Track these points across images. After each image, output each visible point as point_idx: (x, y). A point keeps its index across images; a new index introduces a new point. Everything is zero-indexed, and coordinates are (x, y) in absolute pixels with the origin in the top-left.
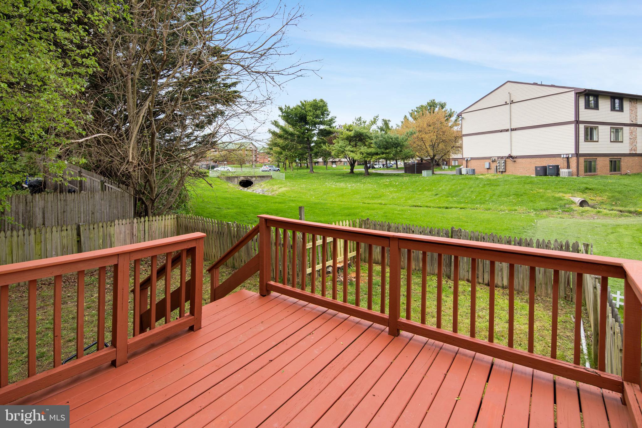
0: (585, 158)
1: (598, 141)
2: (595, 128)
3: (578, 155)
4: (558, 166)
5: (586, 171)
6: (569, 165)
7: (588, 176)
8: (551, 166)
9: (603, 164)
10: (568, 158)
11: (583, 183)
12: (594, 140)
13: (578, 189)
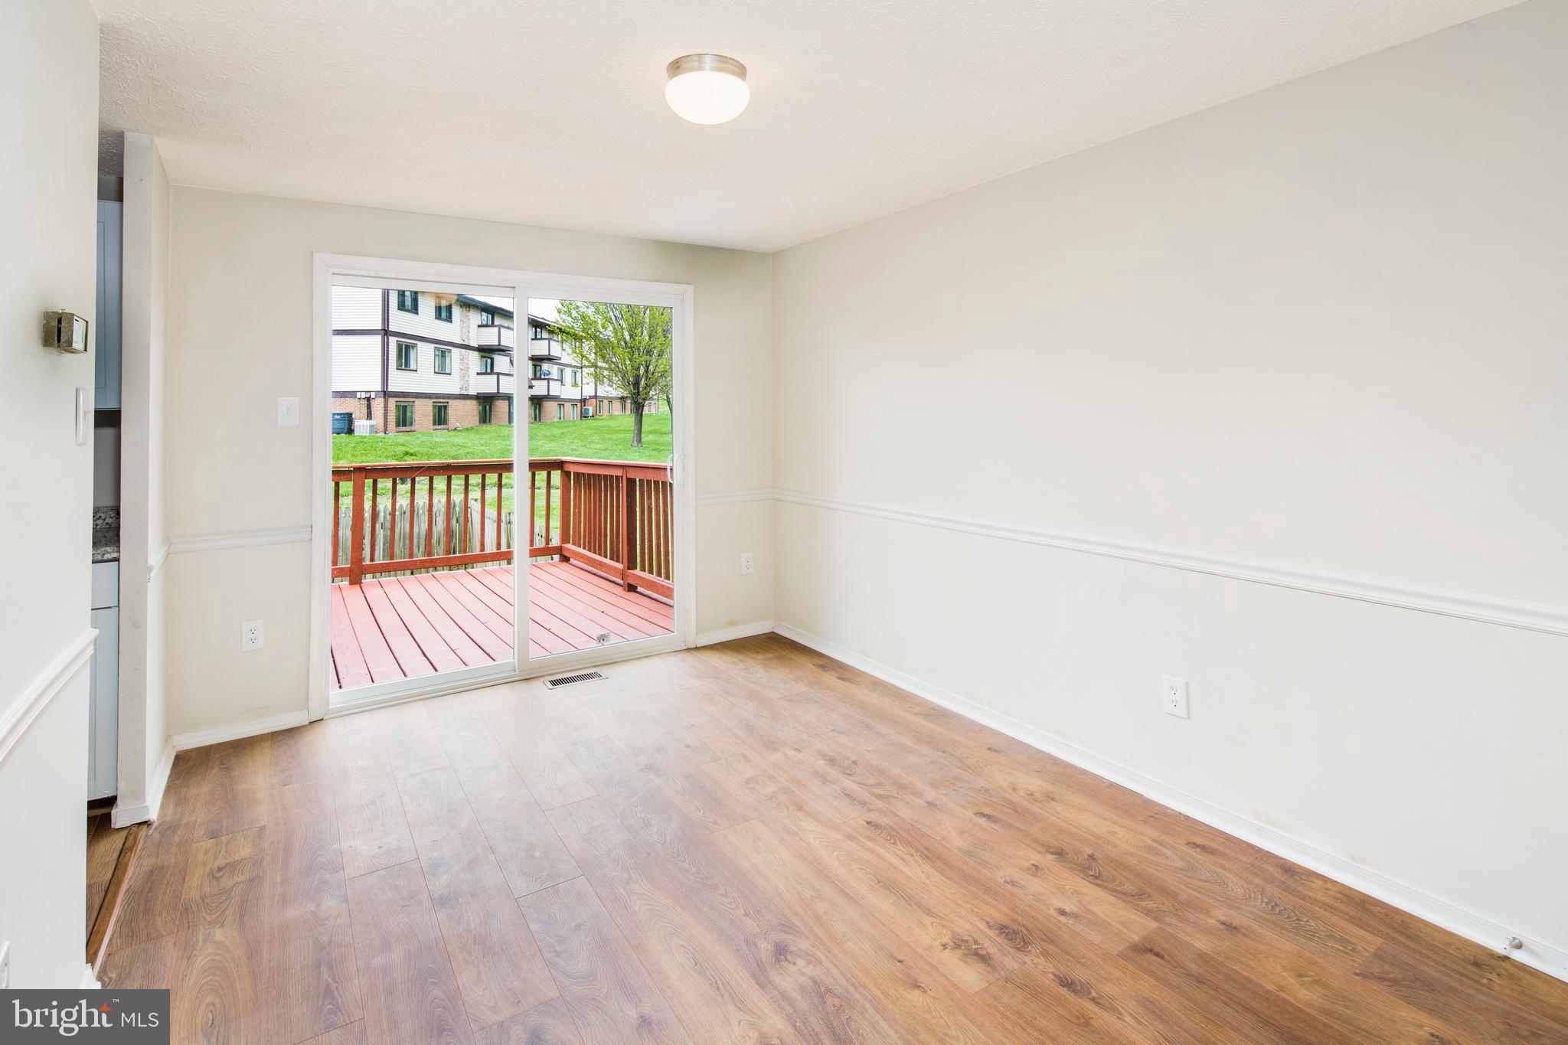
0: (398, 399)
1: (416, 371)
2: (413, 347)
3: (386, 394)
4: (350, 415)
5: (398, 425)
6: (371, 412)
7: (403, 433)
8: (338, 414)
9: (423, 411)
10: (368, 399)
11: (398, 444)
12: (411, 368)
13: (392, 456)
